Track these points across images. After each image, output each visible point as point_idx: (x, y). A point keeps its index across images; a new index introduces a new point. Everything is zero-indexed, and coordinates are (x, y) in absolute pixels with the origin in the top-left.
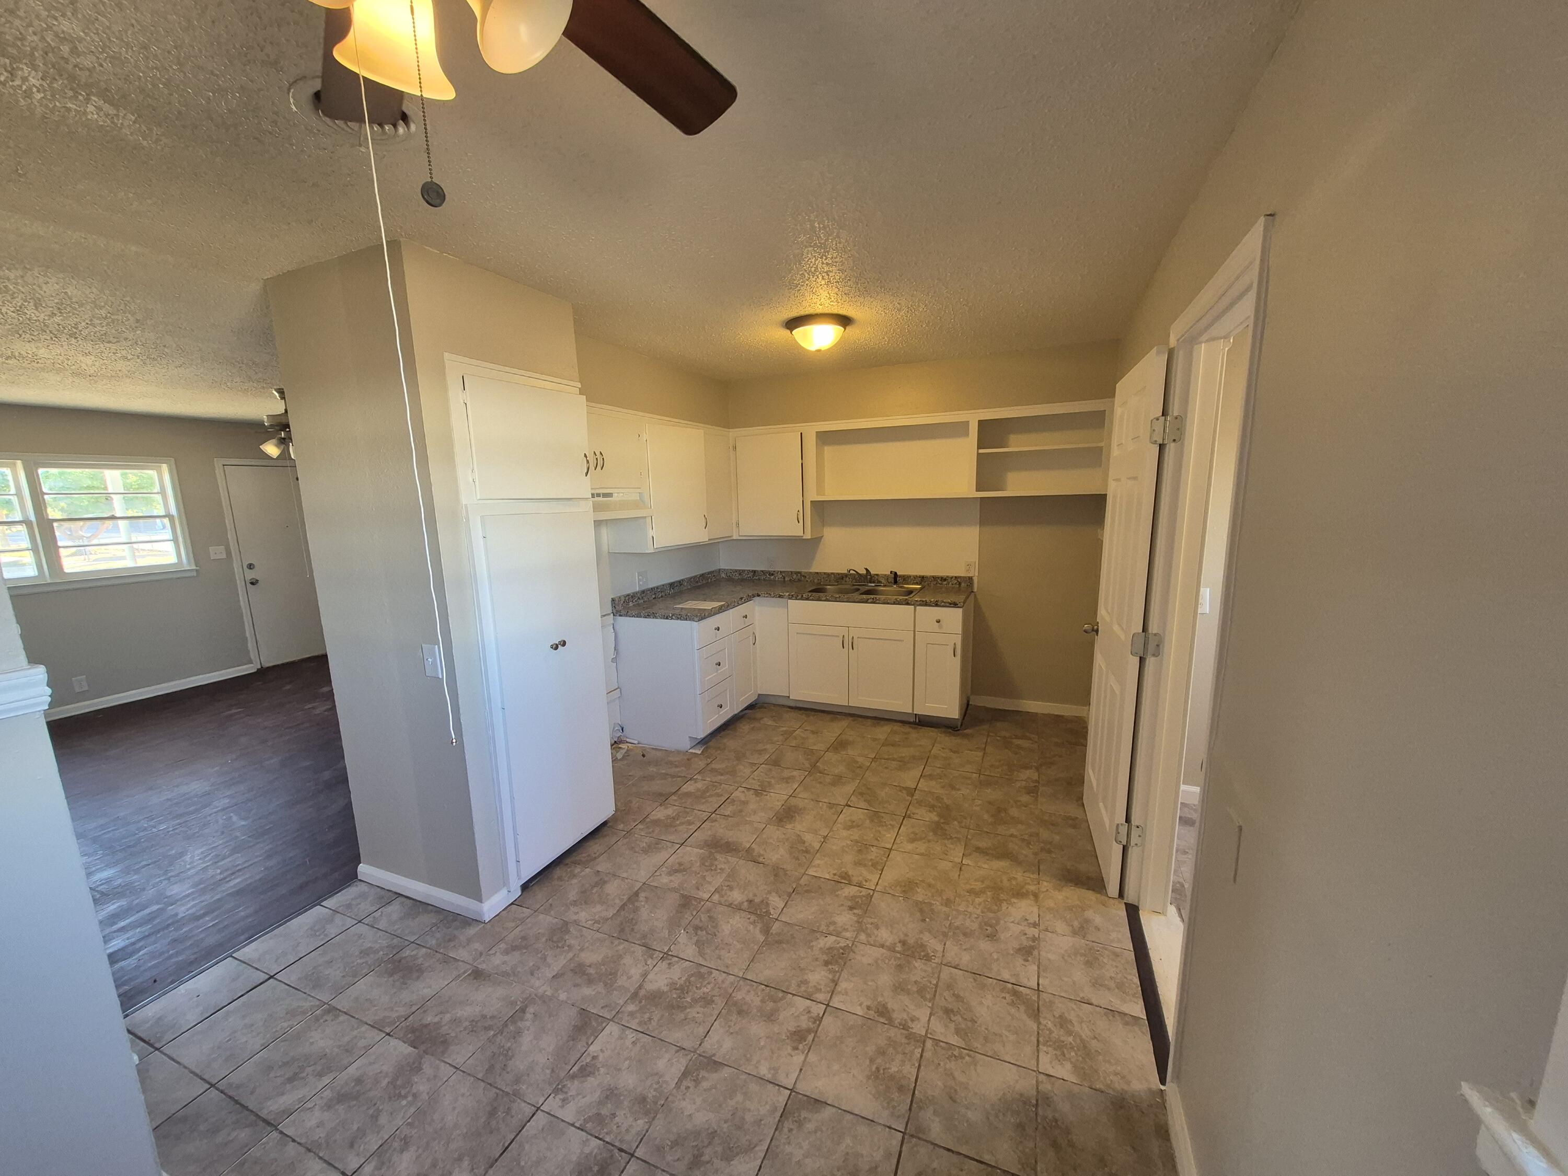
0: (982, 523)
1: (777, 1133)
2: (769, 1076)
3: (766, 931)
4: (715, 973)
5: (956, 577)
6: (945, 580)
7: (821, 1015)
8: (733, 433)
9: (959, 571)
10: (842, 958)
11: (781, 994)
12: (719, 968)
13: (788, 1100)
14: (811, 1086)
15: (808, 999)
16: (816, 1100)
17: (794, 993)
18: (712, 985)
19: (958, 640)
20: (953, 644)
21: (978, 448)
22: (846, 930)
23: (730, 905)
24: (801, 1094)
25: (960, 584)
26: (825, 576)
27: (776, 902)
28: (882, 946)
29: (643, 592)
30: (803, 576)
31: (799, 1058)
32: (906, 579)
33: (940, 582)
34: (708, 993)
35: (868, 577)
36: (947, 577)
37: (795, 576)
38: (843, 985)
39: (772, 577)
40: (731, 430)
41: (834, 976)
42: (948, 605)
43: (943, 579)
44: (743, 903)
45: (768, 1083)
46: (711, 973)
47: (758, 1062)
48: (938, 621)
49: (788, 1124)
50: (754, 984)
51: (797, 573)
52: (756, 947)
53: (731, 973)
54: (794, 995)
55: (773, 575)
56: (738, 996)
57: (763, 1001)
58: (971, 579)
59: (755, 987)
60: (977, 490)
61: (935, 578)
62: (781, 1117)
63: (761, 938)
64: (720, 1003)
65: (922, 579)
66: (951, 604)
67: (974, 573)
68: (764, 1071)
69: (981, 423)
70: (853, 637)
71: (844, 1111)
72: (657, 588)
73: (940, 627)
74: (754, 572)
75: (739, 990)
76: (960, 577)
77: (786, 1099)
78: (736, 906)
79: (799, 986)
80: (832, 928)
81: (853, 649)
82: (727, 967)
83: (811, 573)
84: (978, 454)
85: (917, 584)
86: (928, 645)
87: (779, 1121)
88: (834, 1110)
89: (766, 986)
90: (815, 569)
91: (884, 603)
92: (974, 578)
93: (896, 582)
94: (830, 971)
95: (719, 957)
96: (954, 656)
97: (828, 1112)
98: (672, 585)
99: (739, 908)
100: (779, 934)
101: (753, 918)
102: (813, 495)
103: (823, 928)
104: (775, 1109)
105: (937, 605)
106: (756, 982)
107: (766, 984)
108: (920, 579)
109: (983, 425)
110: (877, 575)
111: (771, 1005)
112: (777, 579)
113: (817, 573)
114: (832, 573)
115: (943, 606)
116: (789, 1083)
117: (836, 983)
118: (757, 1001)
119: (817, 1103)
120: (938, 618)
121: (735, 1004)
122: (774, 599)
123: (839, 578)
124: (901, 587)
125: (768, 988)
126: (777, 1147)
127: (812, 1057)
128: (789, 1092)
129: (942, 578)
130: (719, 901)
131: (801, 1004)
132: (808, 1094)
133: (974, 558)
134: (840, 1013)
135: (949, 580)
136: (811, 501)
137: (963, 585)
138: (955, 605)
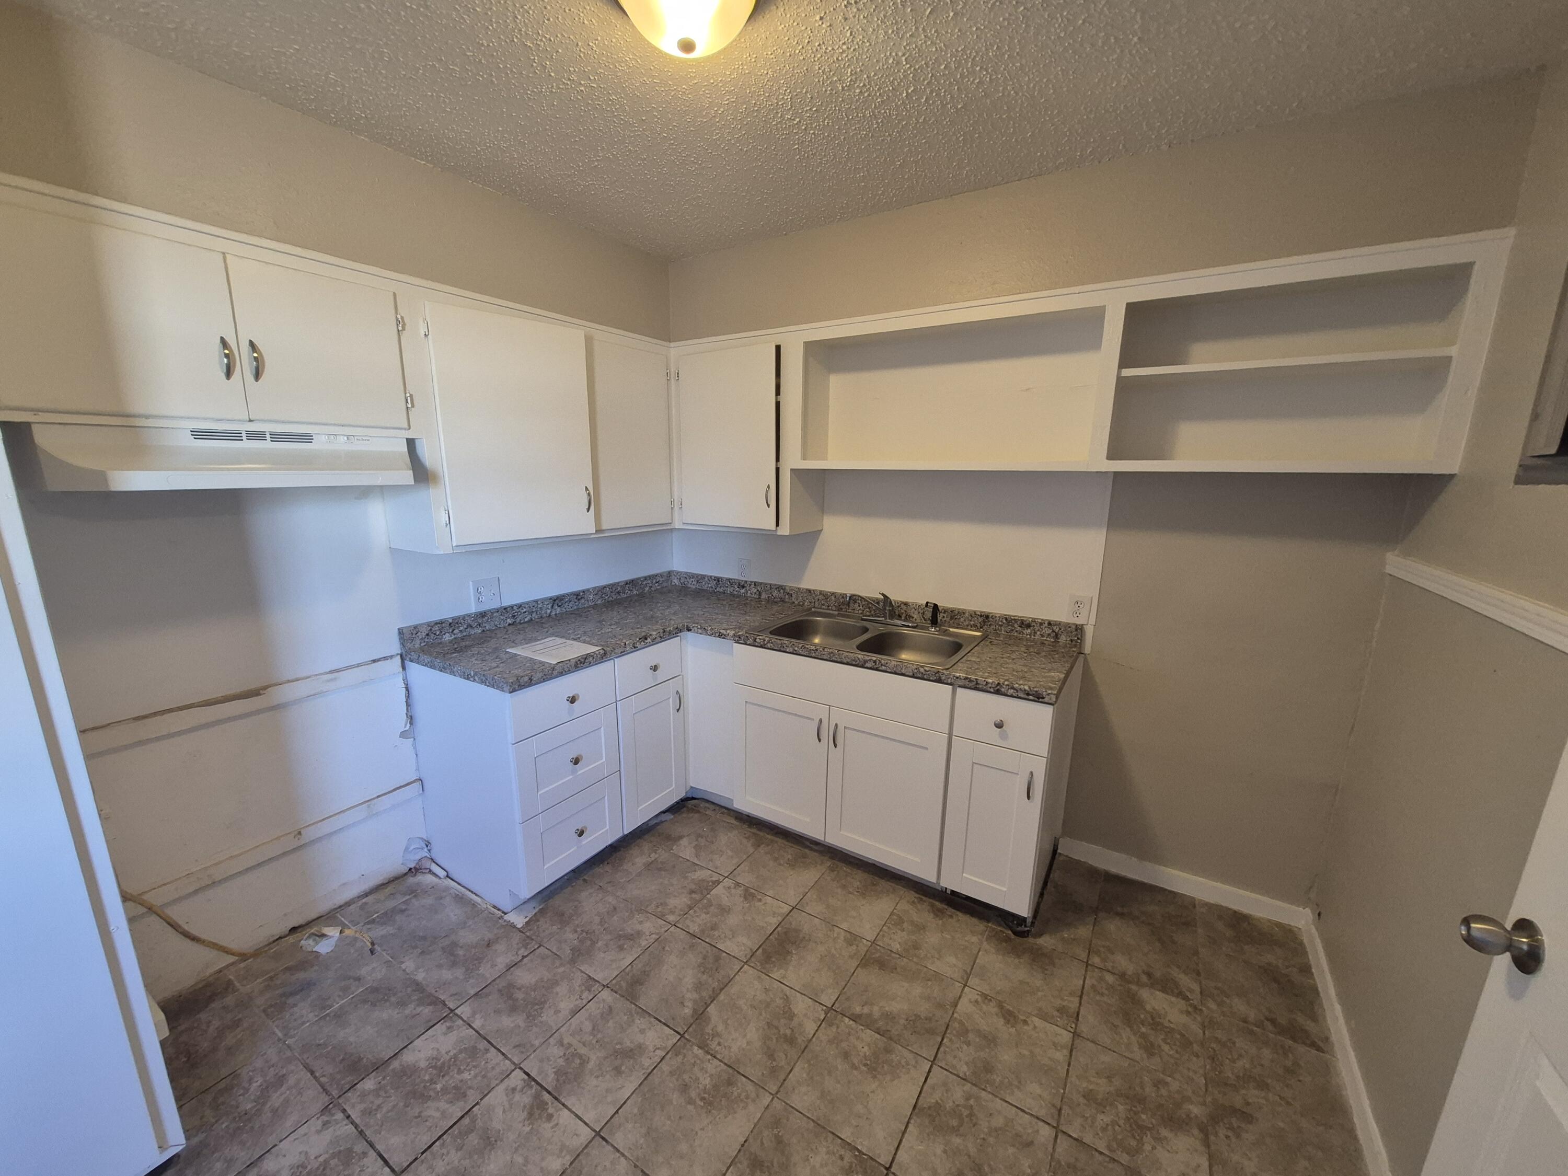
0: (1115, 522)
5: (1051, 624)
6: (1029, 626)
8: (676, 350)
9: (1061, 614)
19: (1040, 768)
20: (1027, 775)
21: (1123, 364)
25: (1057, 636)
26: (821, 597)
29: (483, 615)
30: (788, 594)
32: (955, 616)
33: (1019, 629)
36: (1034, 620)
37: (775, 593)
39: (743, 591)
40: (672, 344)
42: (1022, 696)
43: (1025, 624)
48: (999, 725)
51: (780, 588)
55: (743, 587)
58: (1079, 630)
60: (1110, 457)
61: (1009, 621)
65: (985, 619)
66: (1028, 694)
67: (1088, 619)
69: (1132, 309)
70: (836, 725)
72: (520, 606)
73: (1004, 737)
74: (718, 580)
76: (1059, 624)
81: (835, 746)
83: (799, 589)
84: (1120, 380)
85: (975, 627)
86: (975, 766)
90: (807, 583)
91: (895, 673)
92: (1086, 627)
93: (934, 622)
96: (1029, 797)
98: (557, 601)
102: (793, 459)
105: (998, 692)
108: (981, 620)
109: (1135, 311)
110: (906, 604)
112: (749, 595)
113: (809, 591)
114: (833, 594)
115: (1012, 696)
120: (998, 718)
122: (712, 638)
123: (843, 604)
124: (945, 632)
129: (1022, 622)
133: (1090, 589)
135: (1036, 628)
136: (792, 470)
137: (1063, 639)
138: (1038, 698)
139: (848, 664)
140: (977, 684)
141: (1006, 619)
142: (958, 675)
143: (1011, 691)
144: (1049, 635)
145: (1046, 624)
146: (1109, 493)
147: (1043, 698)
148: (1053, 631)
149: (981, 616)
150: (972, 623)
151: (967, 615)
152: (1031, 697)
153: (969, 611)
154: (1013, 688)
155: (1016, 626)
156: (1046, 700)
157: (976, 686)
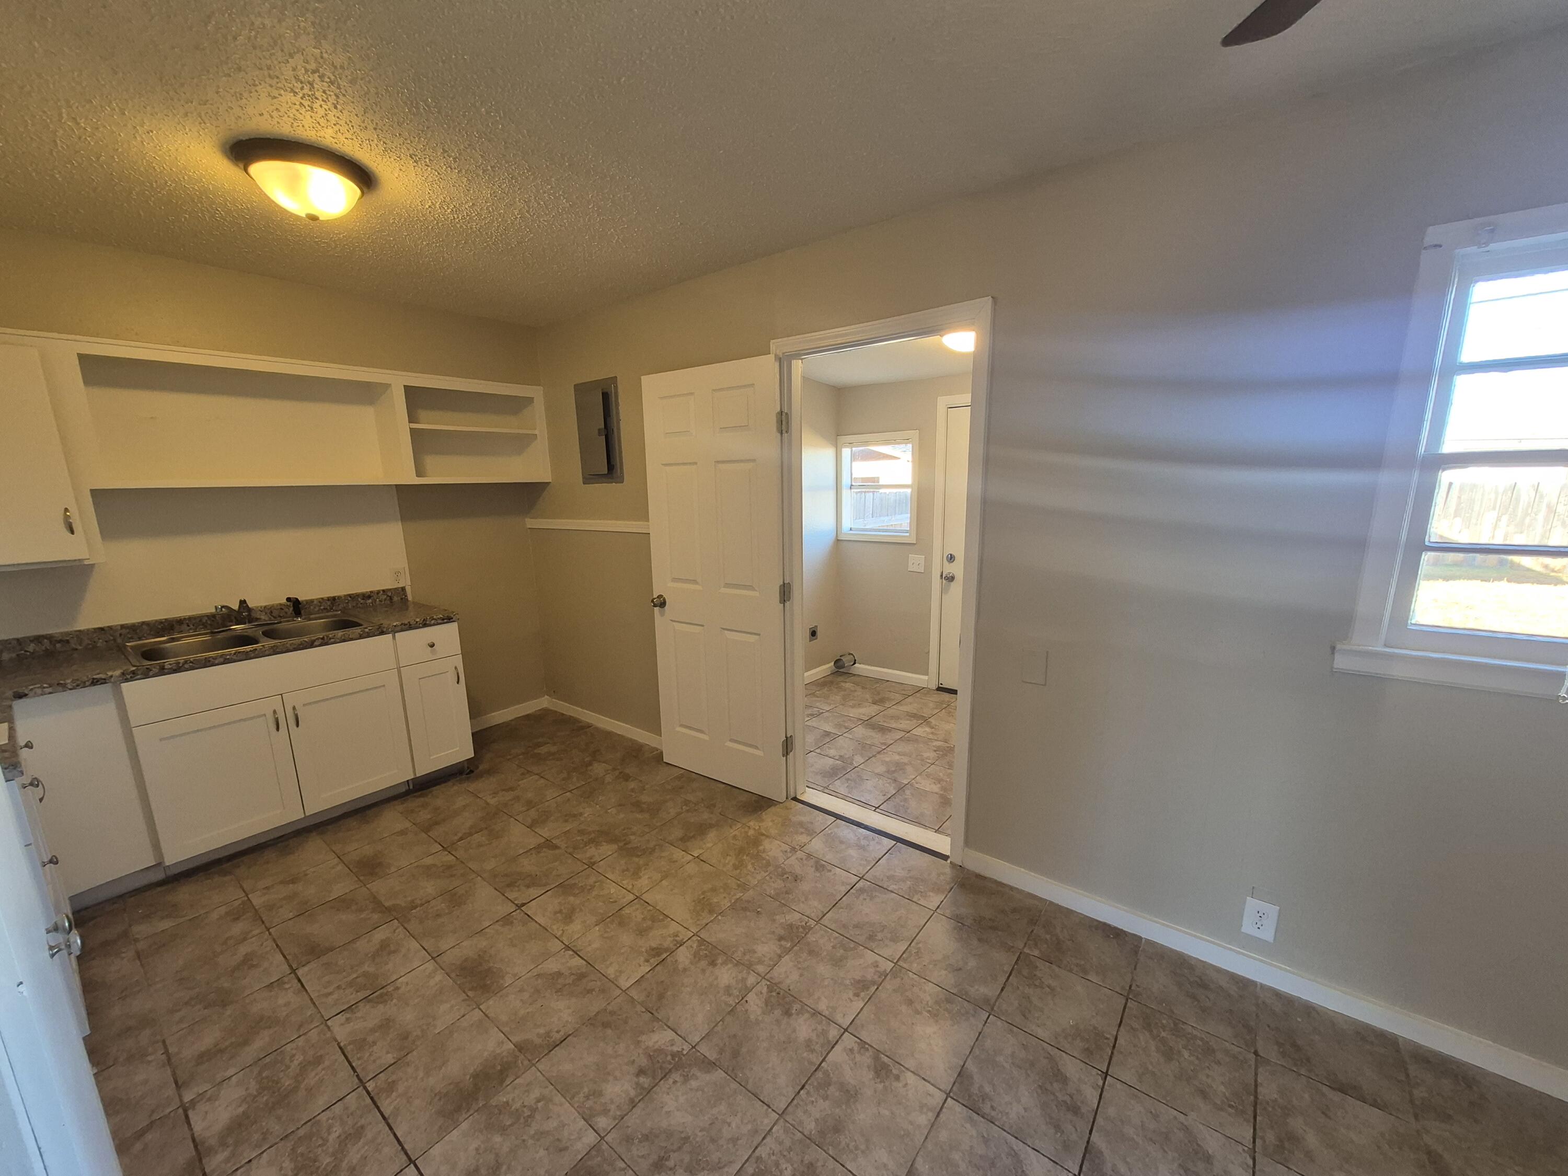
0: (407, 517)
1: (996, 1123)
2: (931, 1115)
3: (710, 1065)
4: (762, 1152)
5: (384, 591)
6: (369, 597)
7: (859, 1041)
9: (388, 583)
10: (784, 997)
11: (820, 1074)
12: (755, 1144)
13: (959, 1102)
14: (943, 1074)
15: (833, 1047)
16: (959, 1074)
17: (821, 1059)
18: (782, 1161)
20: (452, 670)
21: (409, 422)
22: (744, 980)
23: (633, 1104)
24: (952, 1087)
25: (391, 598)
27: (661, 1038)
28: (780, 957)
31: (910, 1078)
33: (362, 601)
34: (795, 1169)
35: (244, 612)
36: (371, 592)
38: (822, 1006)
41: (808, 1012)
42: (440, 621)
43: (366, 597)
44: (637, 1084)
45: (939, 1119)
46: (759, 1159)
47: (911, 1123)
48: (431, 646)
49: (986, 1109)
50: (795, 1102)
52: (734, 1085)
53: (769, 1128)
54: (823, 1060)
56: (810, 1126)
57: (825, 1098)
58: (403, 589)
59: (801, 1103)
60: (416, 475)
62: (978, 1114)
63: (720, 1074)
64: (814, 1154)
66: (443, 620)
67: (405, 582)
68: (923, 1120)
69: (407, 390)
71: (970, 1053)
73: (435, 652)
75: (801, 1123)
76: (389, 590)
77: (958, 1104)
78: (641, 1094)
79: (812, 1051)
80: (736, 992)
82: (756, 1131)
84: (410, 430)
86: (419, 680)
87: (983, 1117)
88: (969, 1060)
89: (802, 1088)
91: (344, 641)
92: (407, 588)
94: (799, 1013)
95: (734, 1140)
97: (971, 1066)
99: (646, 1093)
100: (721, 1051)
101: (676, 1076)
102: (98, 482)
103: (731, 1001)
104: (971, 1119)
105: (425, 625)
106: (793, 1099)
107: (799, 1088)
108: (329, 603)
109: (409, 393)
111: (832, 1090)
115: (434, 625)
116: (939, 1096)
117: (816, 1013)
118: (823, 1105)
119: (962, 1075)
120: (429, 641)
121: (822, 1133)
125: (807, 1087)
126: (1011, 1127)
127: (910, 1063)
128: (949, 1099)
129: (363, 595)
130: (615, 1119)
131: (837, 1055)
132: (952, 1080)
133: (401, 562)
134: (857, 1021)
135: (375, 597)
136: (92, 490)
137: (395, 599)
138: (450, 619)
139: (295, 650)
140: (410, 625)
141: (350, 597)
142: (395, 624)
143: (433, 622)
144: (385, 600)
145: (382, 592)
146: (396, 498)
147: (452, 618)
148: (388, 596)
149: (328, 600)
150: (322, 608)
151: (315, 602)
152: (445, 621)
153: (317, 599)
154: (434, 619)
155: (360, 600)
156: (454, 619)
157: (410, 627)
